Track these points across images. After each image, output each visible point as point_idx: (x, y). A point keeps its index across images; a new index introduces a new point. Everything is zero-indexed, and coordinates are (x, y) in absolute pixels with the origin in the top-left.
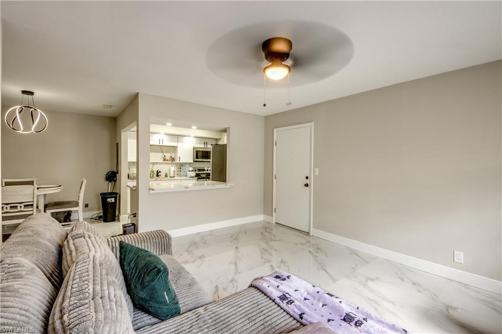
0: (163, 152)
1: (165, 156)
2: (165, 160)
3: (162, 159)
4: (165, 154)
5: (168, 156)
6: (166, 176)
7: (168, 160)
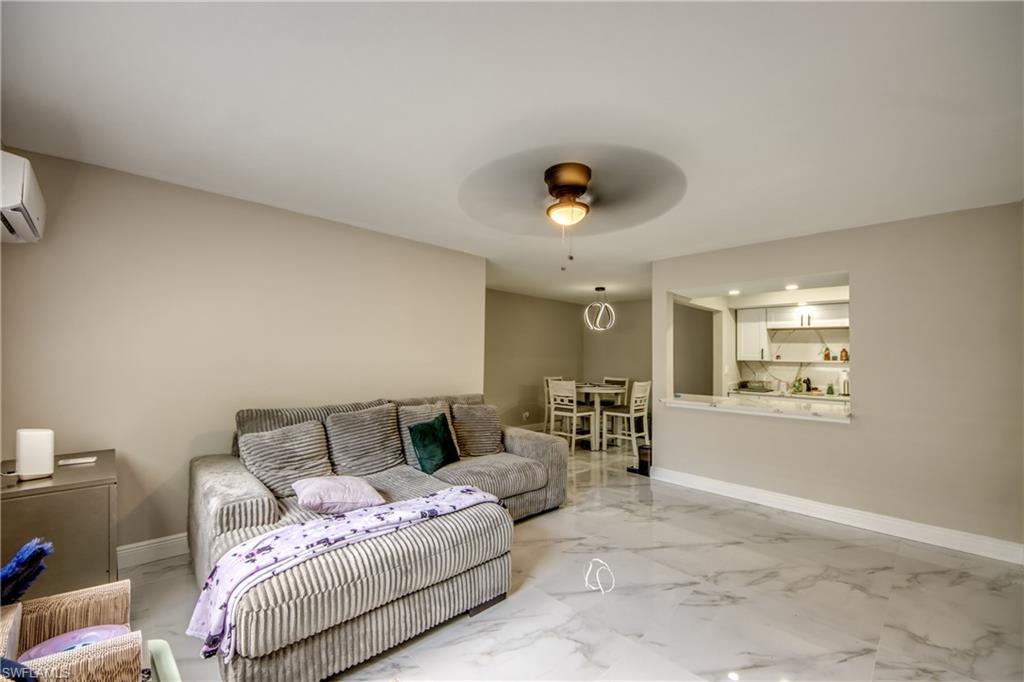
0: (822, 342)
1: (827, 349)
2: (827, 357)
3: (822, 356)
4: (829, 345)
5: (836, 349)
6: (830, 391)
7: (835, 358)
